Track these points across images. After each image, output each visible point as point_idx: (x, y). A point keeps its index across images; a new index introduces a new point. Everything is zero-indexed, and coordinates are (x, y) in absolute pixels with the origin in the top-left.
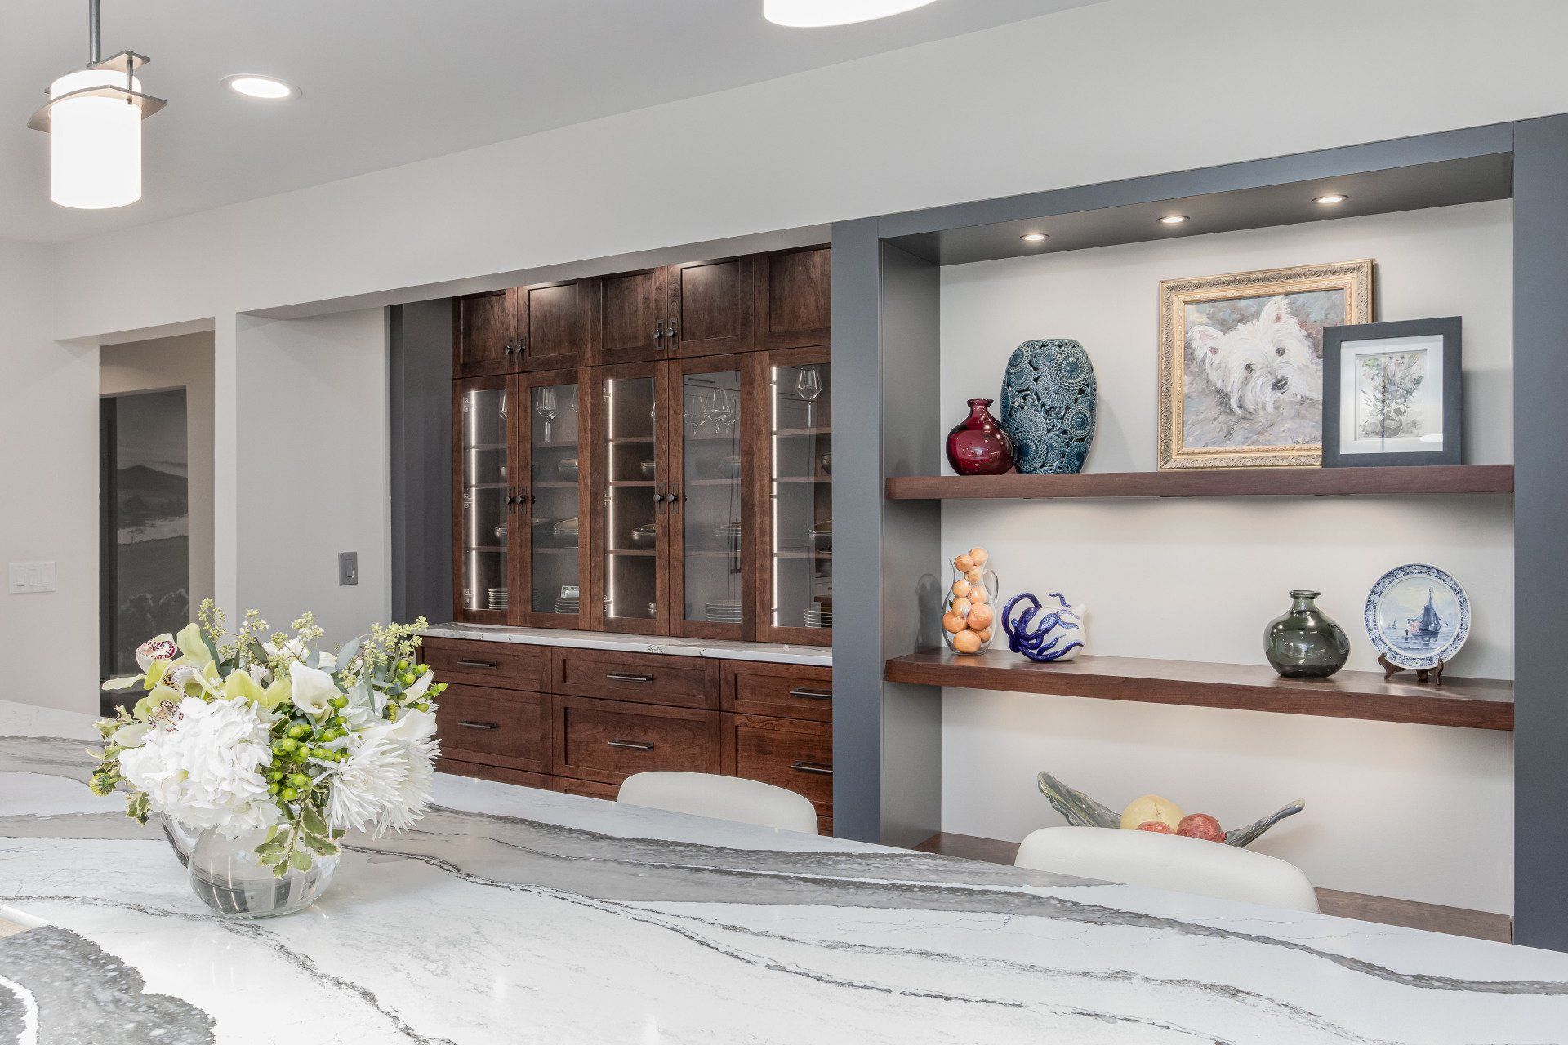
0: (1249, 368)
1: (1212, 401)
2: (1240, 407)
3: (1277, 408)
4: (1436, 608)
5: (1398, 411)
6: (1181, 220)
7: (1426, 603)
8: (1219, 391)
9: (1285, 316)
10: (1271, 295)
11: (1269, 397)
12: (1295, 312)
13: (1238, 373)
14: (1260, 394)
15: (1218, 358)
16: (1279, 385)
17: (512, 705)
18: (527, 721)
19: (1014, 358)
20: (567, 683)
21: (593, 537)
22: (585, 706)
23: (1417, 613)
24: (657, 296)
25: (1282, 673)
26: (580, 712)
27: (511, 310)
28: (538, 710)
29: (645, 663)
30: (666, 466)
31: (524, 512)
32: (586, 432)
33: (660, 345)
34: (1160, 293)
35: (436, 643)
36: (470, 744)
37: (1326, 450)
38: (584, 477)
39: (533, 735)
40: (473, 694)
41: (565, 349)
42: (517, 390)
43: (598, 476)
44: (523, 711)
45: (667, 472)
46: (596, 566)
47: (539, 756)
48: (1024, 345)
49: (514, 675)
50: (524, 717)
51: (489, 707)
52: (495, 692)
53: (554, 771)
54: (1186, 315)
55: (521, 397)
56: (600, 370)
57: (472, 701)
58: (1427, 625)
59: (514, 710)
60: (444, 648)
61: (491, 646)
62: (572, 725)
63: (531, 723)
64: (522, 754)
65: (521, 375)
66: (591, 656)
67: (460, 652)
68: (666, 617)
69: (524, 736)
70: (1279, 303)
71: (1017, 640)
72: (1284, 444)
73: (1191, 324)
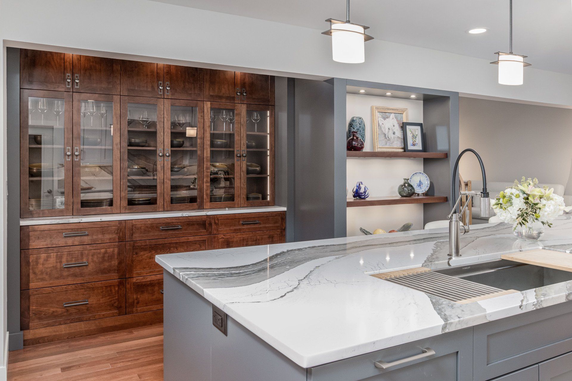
0: (389, 129)
1: (383, 136)
2: (388, 138)
3: (394, 138)
4: (422, 181)
5: (415, 141)
6: (390, 94)
7: (419, 180)
8: (384, 133)
9: (394, 118)
10: (392, 113)
11: (393, 136)
12: (396, 118)
13: (387, 130)
14: (391, 135)
15: (383, 126)
16: (394, 133)
17: (99, 251)
18: (109, 256)
19: (353, 121)
20: (134, 235)
21: (122, 171)
22: (145, 244)
23: (418, 182)
24: (158, 71)
25: (402, 196)
26: (142, 247)
27: (68, 60)
28: (116, 250)
29: (178, 221)
30: (162, 142)
31: (78, 160)
32: (117, 124)
33: (160, 92)
34: (372, 108)
35: (42, 228)
36: (68, 276)
37: (405, 148)
38: (117, 145)
39: (113, 263)
40: (71, 250)
41: (104, 85)
42: (72, 100)
43: (125, 144)
44: (106, 252)
45: (163, 144)
46: (123, 184)
47: (117, 272)
48: (354, 117)
49: (100, 236)
50: (107, 255)
51: (82, 255)
52: (88, 246)
53: (127, 276)
54: (378, 115)
55: (75, 103)
56: (126, 98)
57: (70, 254)
58: (420, 184)
59: (99, 253)
60: (49, 230)
61: (85, 224)
62: (137, 253)
63: (111, 257)
64: (106, 273)
65: (75, 93)
66: (149, 222)
67: (62, 230)
68: (163, 203)
69: (107, 264)
70: (392, 116)
71: (357, 194)
72: (395, 146)
73: (378, 117)
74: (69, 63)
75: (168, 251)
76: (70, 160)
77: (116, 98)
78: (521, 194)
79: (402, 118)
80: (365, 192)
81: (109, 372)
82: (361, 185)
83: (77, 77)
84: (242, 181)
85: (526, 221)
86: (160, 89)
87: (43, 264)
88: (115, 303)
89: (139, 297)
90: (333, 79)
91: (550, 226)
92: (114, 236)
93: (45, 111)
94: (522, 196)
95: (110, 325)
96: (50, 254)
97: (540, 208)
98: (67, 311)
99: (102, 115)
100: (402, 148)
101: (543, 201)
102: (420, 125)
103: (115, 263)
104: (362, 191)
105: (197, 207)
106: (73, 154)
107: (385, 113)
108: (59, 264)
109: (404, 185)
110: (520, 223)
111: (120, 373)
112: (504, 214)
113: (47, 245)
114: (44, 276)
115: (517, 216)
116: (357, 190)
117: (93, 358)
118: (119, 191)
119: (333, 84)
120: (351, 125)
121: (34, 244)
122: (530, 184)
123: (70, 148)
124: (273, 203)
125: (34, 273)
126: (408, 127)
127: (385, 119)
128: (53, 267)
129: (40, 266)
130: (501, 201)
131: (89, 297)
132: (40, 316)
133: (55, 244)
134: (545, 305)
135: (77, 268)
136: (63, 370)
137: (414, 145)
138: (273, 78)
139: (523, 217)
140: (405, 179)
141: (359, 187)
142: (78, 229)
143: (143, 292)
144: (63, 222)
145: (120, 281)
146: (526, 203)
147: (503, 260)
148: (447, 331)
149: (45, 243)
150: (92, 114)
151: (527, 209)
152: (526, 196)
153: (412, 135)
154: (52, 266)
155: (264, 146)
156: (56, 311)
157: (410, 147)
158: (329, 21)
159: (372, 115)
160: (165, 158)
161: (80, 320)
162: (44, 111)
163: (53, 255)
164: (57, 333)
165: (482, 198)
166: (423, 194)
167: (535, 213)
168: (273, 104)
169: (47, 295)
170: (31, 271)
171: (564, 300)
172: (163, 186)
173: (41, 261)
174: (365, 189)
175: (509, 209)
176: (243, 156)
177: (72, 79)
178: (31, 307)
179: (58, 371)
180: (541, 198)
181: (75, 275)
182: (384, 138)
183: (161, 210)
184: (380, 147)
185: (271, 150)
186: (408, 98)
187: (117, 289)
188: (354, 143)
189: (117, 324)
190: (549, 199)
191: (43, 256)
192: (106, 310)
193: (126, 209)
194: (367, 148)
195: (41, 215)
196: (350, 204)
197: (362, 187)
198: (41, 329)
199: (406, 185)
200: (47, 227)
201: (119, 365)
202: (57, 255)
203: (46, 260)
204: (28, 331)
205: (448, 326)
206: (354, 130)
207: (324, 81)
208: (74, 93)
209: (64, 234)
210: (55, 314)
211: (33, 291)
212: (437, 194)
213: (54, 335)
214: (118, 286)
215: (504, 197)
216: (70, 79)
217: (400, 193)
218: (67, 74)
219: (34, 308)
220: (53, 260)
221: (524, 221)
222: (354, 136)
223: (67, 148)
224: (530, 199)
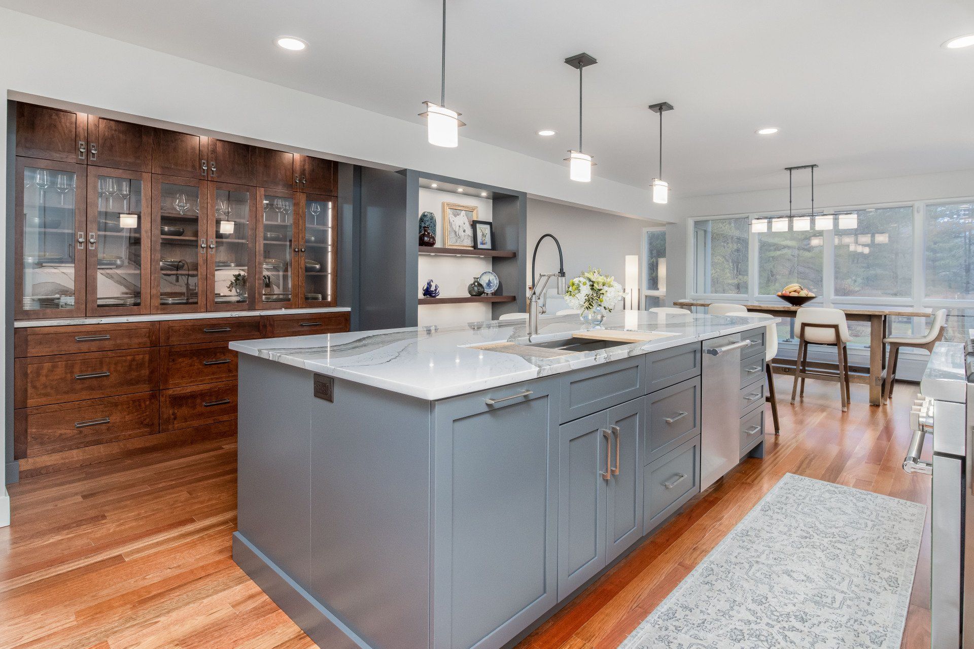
1: (454, 233)
2: (459, 235)
3: (464, 236)
4: (491, 280)
6: (462, 190)
7: (489, 279)
8: (455, 231)
9: (465, 216)
10: (463, 210)
11: (463, 234)
12: (467, 215)
13: (458, 227)
14: (462, 234)
15: (454, 223)
16: (464, 231)
17: (124, 358)
18: (137, 364)
19: (424, 215)
20: (171, 339)
21: (153, 264)
22: (185, 349)
23: (487, 281)
24: (201, 148)
25: (472, 295)
26: (181, 352)
27: (82, 125)
28: (147, 357)
29: (225, 322)
30: (206, 231)
31: (93, 248)
32: (147, 207)
33: (204, 173)
34: (443, 204)
35: (46, 330)
36: (82, 389)
37: (475, 246)
38: (146, 232)
39: (143, 372)
40: (87, 357)
41: (131, 160)
42: (86, 174)
43: (157, 232)
44: (133, 360)
45: (206, 234)
46: (155, 279)
47: (147, 383)
48: (425, 212)
49: (126, 340)
50: (134, 363)
51: (101, 363)
52: (109, 353)
53: (161, 388)
54: (449, 211)
55: (91, 179)
56: (160, 177)
57: (84, 362)
58: (489, 284)
59: (125, 361)
60: (56, 334)
61: (107, 326)
62: (173, 360)
63: (141, 365)
64: (132, 384)
65: (91, 166)
66: (190, 324)
67: (73, 334)
68: (205, 302)
69: (134, 374)
70: (463, 213)
71: (427, 292)
72: (466, 244)
73: (449, 214)
74: (84, 130)
75: (212, 357)
76: (82, 248)
77: (147, 176)
78: (587, 282)
79: (472, 215)
80: (436, 290)
81: (148, 493)
82: (431, 283)
83: (93, 146)
84: (300, 278)
85: (591, 305)
86: (203, 169)
87: (47, 376)
88: (145, 420)
89: (176, 411)
90: (405, 170)
91: (610, 312)
92: (145, 339)
93: (46, 187)
94: (589, 283)
95: (138, 447)
96: (57, 363)
97: (603, 294)
98: (81, 432)
99: (124, 197)
100: (472, 247)
101: (606, 288)
102: (490, 224)
103: (145, 372)
104: (433, 289)
105: (247, 307)
106: (87, 242)
107: (456, 210)
108: (69, 375)
109: (474, 284)
110: (587, 308)
111: (165, 492)
112: (573, 301)
113: (53, 351)
114: (49, 390)
115: (585, 301)
116: (427, 288)
117: (123, 482)
118: (150, 288)
119: (406, 175)
120: (422, 220)
121: (33, 351)
122: (595, 272)
123: (82, 233)
124: (334, 303)
125: (34, 387)
126: (478, 226)
127: (455, 216)
128: (61, 379)
129: (43, 379)
130: (570, 289)
131: (111, 415)
132: (41, 440)
133: (63, 351)
134: (613, 359)
135: (94, 379)
136: (84, 497)
137: (482, 244)
138: (336, 164)
139: (590, 302)
140: (474, 278)
141: (429, 285)
142: (95, 333)
143: (181, 406)
144: (75, 323)
145: (152, 393)
146: (592, 289)
147: (574, 338)
148: (541, 375)
149: (50, 349)
150: (111, 194)
151: (592, 294)
152: (591, 283)
153: (481, 233)
154: (59, 377)
155: (324, 241)
156: (65, 434)
157: (480, 246)
158: (426, 103)
159: (443, 211)
160: (209, 250)
161: (98, 442)
162: (44, 187)
163: (61, 365)
164: (67, 461)
165: (560, 278)
166: (492, 293)
167: (599, 298)
168: (336, 195)
169: (52, 414)
170: (29, 385)
171: (626, 356)
172: (206, 282)
173: (44, 372)
174: (436, 287)
175: (577, 295)
176: (302, 251)
177: (86, 148)
178: (29, 430)
179: (79, 498)
180: (603, 285)
181: (91, 388)
182: (454, 235)
183: (202, 310)
184: (451, 244)
185: (333, 245)
186: (478, 196)
187: (148, 403)
188: (426, 238)
189: (147, 444)
190: (610, 286)
191: (47, 365)
192: (133, 429)
193: (158, 309)
194: (438, 245)
195: (41, 316)
196: (422, 302)
197: (433, 285)
198: (43, 457)
199: (476, 284)
200: (52, 330)
201: (161, 485)
202: (66, 366)
203: (51, 370)
204: (26, 459)
205: (542, 371)
206: (426, 225)
207: (396, 172)
208: (89, 167)
209: (76, 338)
210: (64, 436)
211: (31, 409)
212: (505, 293)
213: (62, 463)
214: (150, 399)
215: (573, 284)
216: (84, 149)
217: (470, 292)
218: (80, 142)
219: (34, 430)
220: (60, 371)
221: (590, 306)
222: (425, 231)
223: (79, 233)
224: (595, 285)
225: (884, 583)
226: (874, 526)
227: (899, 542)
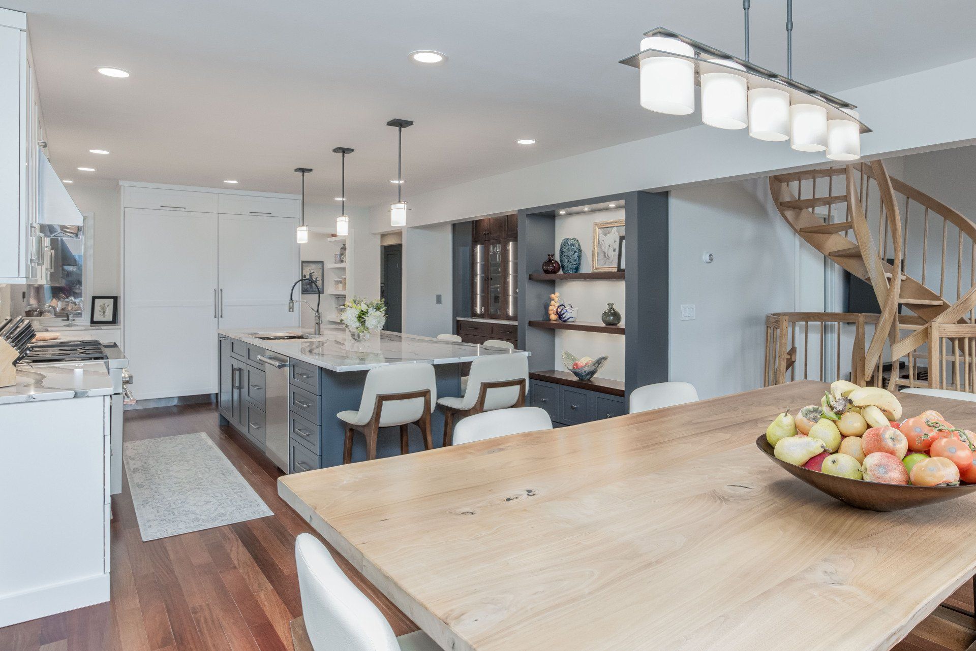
0: (609, 245)
1: (602, 254)
2: (608, 256)
3: (614, 256)
8: (604, 251)
9: (616, 233)
10: (614, 227)
11: (613, 253)
12: (618, 231)
13: (607, 247)
14: (611, 254)
15: (604, 243)
16: (614, 250)
25: (605, 324)
34: (593, 225)
48: (567, 239)
54: (599, 231)
70: (614, 231)
71: (559, 316)
72: (610, 266)
73: (599, 234)
100: (615, 269)
107: (607, 227)
109: (609, 311)
116: (560, 312)
127: (605, 234)
140: (610, 304)
159: (594, 233)
182: (603, 257)
184: (598, 266)
217: (604, 321)
225: (144, 484)
226: (170, 506)
227: (149, 504)
